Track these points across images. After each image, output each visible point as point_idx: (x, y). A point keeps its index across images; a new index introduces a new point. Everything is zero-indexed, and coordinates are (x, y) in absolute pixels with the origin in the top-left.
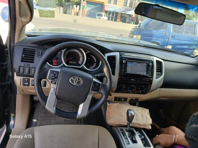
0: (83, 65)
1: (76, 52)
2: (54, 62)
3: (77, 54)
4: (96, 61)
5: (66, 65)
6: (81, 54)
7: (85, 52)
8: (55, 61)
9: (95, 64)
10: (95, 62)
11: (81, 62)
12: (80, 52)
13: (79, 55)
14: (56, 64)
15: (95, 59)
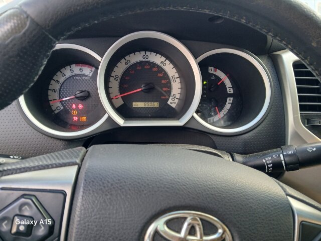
0: (192, 112)
1: (153, 65)
2: (75, 113)
3: (160, 70)
4: (230, 91)
5: (121, 122)
6: (174, 70)
7: (196, 57)
8: (80, 106)
9: (230, 100)
10: (230, 95)
11: (176, 101)
12: (168, 62)
13: (166, 74)
14: (84, 119)
15: (228, 83)
